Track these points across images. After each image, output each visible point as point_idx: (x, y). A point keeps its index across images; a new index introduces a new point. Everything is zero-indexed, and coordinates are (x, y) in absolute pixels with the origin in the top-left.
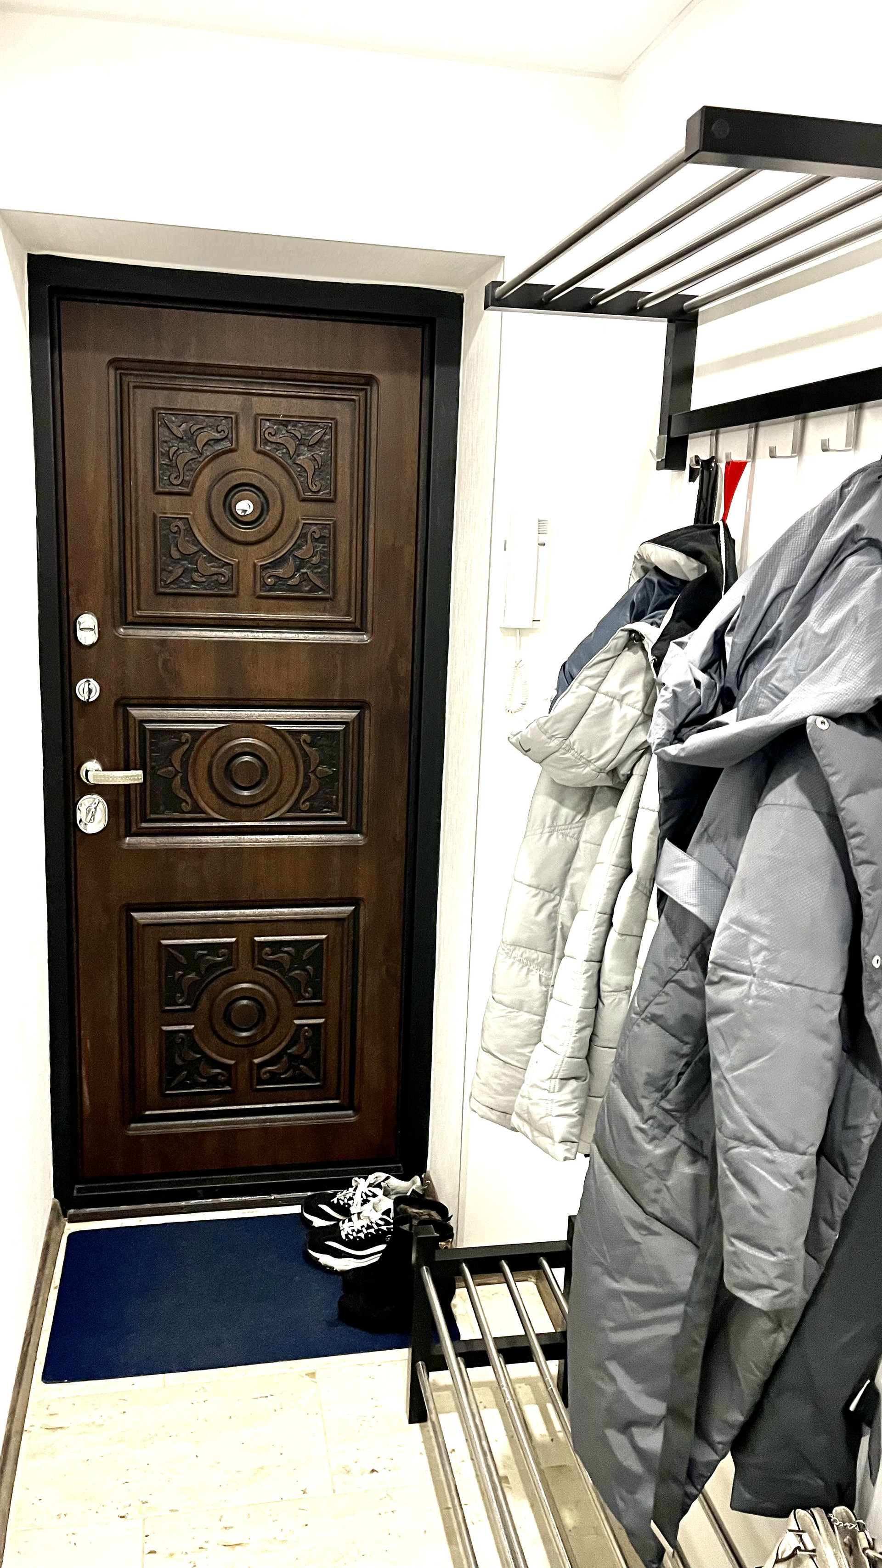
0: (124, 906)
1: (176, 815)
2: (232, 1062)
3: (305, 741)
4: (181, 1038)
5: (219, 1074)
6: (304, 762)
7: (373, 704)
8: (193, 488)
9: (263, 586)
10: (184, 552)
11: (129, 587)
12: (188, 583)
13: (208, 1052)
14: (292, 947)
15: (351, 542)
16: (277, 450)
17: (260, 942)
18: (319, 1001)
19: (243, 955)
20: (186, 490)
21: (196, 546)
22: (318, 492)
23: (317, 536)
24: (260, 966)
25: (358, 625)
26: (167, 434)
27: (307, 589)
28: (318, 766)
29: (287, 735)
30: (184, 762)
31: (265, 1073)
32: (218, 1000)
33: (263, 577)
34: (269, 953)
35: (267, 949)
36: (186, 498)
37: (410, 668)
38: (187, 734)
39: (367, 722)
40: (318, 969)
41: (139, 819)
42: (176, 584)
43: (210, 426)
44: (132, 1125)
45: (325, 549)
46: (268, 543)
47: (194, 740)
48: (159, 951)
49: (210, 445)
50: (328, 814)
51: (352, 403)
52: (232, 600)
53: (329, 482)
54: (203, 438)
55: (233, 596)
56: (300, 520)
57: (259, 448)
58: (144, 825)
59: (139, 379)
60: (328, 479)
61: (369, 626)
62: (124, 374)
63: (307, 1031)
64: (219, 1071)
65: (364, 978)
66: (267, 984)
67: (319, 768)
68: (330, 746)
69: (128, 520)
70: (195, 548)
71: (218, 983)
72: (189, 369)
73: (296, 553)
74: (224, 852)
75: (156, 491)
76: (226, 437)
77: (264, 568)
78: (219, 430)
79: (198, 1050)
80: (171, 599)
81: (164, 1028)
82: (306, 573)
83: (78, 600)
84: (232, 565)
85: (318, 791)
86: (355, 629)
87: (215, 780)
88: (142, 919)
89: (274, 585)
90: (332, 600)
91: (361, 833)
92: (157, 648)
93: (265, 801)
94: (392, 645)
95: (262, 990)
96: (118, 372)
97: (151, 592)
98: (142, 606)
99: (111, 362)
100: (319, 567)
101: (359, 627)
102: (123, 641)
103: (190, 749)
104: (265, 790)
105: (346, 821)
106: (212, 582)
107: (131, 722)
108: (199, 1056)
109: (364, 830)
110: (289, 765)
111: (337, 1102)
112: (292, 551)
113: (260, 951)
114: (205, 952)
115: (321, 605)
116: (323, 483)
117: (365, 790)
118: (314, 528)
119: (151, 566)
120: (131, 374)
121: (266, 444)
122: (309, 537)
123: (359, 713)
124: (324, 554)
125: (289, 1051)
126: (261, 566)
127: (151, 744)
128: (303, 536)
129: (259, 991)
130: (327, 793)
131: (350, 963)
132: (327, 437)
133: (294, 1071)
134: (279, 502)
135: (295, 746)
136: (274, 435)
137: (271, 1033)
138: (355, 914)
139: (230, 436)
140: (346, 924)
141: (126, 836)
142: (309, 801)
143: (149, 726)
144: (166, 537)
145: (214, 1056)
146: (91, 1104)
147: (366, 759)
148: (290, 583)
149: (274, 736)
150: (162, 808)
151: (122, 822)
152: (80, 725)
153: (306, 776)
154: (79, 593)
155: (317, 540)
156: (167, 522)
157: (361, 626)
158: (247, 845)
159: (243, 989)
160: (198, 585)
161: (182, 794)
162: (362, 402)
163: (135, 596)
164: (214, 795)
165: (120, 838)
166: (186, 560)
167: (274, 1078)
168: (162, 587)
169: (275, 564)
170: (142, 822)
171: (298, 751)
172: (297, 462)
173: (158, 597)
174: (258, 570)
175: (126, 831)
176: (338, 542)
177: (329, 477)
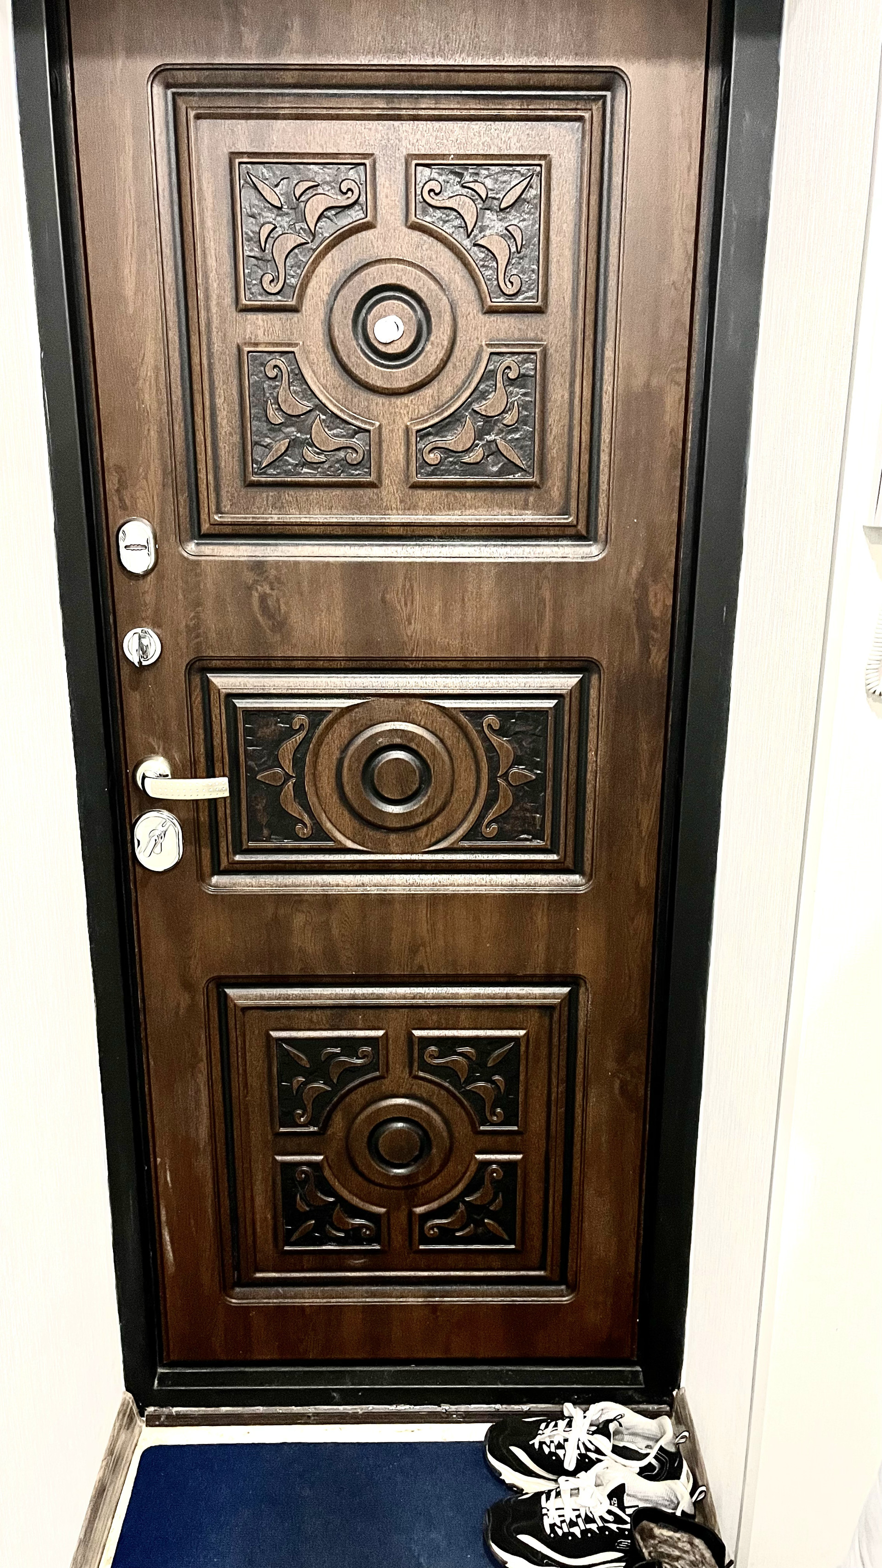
0: (213, 979)
1: (289, 844)
2: (383, 1210)
3: (489, 726)
4: (304, 1172)
5: (362, 1226)
6: (489, 759)
7: (604, 663)
8: (301, 297)
9: (421, 467)
10: (289, 412)
11: (202, 475)
12: (297, 465)
13: (345, 1194)
14: (472, 1047)
15: (572, 384)
16: (445, 222)
17: (422, 1039)
18: (515, 1128)
19: (396, 1056)
20: (292, 302)
21: (309, 401)
22: (516, 295)
23: (512, 375)
24: (421, 1074)
25: (582, 528)
26: (256, 202)
27: (495, 469)
28: (511, 767)
29: (462, 717)
30: (298, 762)
31: (432, 1228)
32: (358, 1121)
33: (421, 451)
34: (436, 1055)
35: (433, 1048)
36: (290, 315)
37: (670, 602)
38: (302, 717)
39: (593, 693)
40: (512, 1081)
41: (230, 850)
42: (278, 467)
43: (328, 183)
44: (238, 1290)
45: (528, 399)
46: (428, 392)
47: (314, 725)
48: (268, 1047)
49: (328, 218)
50: (528, 843)
51: (577, 124)
52: (370, 492)
53: (534, 276)
54: (315, 206)
55: (372, 485)
56: (485, 347)
57: (413, 218)
58: (238, 858)
59: (205, 103)
60: (533, 271)
61: (601, 531)
62: (180, 94)
63: (494, 1171)
64: (363, 1222)
65: (585, 1096)
66: (434, 1100)
67: (514, 770)
68: (534, 734)
69: (196, 360)
70: (309, 404)
71: (357, 1098)
72: (289, 77)
73: (476, 407)
74: (363, 900)
75: (240, 306)
76: (356, 202)
77: (423, 434)
78: (345, 191)
79: (331, 1192)
80: (272, 493)
81: (279, 1158)
82: (495, 440)
83: (121, 500)
84: (368, 431)
85: (512, 807)
86: (579, 537)
87: (347, 789)
88: (240, 998)
89: (440, 463)
90: (538, 487)
91: (581, 872)
92: (249, 577)
93: (427, 822)
94: (639, 564)
95: (425, 1108)
96: (169, 92)
97: (238, 482)
98: (226, 505)
99: (158, 73)
100: (516, 430)
101: (584, 533)
102: (194, 566)
103: (306, 740)
104: (427, 804)
105: (558, 854)
106: (338, 461)
107: (214, 697)
108: (331, 1200)
109: (587, 868)
110: (465, 765)
111: (542, 1273)
112: (471, 404)
113: (422, 1050)
114: (338, 1050)
115: (518, 496)
116: (524, 277)
117: (589, 806)
118: (508, 361)
119: (236, 438)
120: (192, 94)
121: (425, 212)
122: (499, 377)
123: (581, 680)
124: (525, 406)
125: (467, 1199)
126: (418, 431)
127: (247, 732)
128: (489, 375)
129: (421, 1111)
130: (527, 810)
131: (563, 1073)
132: (533, 192)
133: (476, 1227)
134: (448, 318)
135: (474, 735)
136: (437, 194)
137: (439, 1171)
138: (571, 1000)
139: (362, 199)
140: (556, 1016)
141: (213, 874)
142: (497, 823)
143: (240, 703)
144: (258, 387)
145: (355, 1201)
146: (175, 1259)
147: (591, 755)
148: (466, 459)
149: (442, 719)
150: (266, 832)
151: (206, 852)
152: (134, 703)
153: (493, 783)
154: (122, 485)
155: (512, 382)
156: (259, 359)
157: (588, 531)
158: (399, 891)
159: (395, 1105)
160: (314, 469)
161: (294, 809)
162: (597, 119)
163: (211, 488)
164: (346, 813)
165: (202, 878)
166: (292, 425)
167: (446, 1235)
168: (254, 473)
169: (442, 427)
170: (235, 854)
171: (479, 743)
172: (480, 242)
173: (250, 490)
174: (413, 440)
175: (213, 868)
176: (550, 387)
177: (535, 267)
